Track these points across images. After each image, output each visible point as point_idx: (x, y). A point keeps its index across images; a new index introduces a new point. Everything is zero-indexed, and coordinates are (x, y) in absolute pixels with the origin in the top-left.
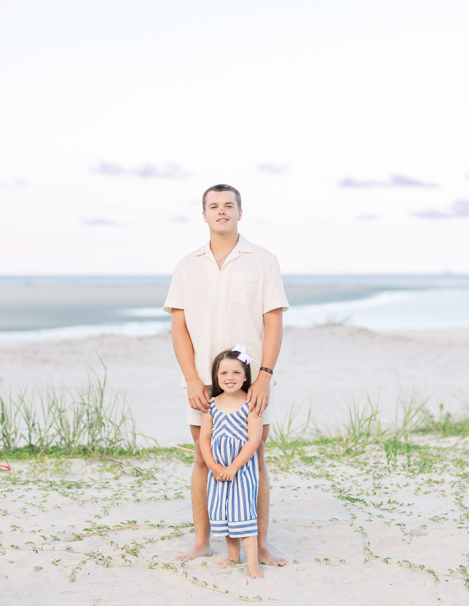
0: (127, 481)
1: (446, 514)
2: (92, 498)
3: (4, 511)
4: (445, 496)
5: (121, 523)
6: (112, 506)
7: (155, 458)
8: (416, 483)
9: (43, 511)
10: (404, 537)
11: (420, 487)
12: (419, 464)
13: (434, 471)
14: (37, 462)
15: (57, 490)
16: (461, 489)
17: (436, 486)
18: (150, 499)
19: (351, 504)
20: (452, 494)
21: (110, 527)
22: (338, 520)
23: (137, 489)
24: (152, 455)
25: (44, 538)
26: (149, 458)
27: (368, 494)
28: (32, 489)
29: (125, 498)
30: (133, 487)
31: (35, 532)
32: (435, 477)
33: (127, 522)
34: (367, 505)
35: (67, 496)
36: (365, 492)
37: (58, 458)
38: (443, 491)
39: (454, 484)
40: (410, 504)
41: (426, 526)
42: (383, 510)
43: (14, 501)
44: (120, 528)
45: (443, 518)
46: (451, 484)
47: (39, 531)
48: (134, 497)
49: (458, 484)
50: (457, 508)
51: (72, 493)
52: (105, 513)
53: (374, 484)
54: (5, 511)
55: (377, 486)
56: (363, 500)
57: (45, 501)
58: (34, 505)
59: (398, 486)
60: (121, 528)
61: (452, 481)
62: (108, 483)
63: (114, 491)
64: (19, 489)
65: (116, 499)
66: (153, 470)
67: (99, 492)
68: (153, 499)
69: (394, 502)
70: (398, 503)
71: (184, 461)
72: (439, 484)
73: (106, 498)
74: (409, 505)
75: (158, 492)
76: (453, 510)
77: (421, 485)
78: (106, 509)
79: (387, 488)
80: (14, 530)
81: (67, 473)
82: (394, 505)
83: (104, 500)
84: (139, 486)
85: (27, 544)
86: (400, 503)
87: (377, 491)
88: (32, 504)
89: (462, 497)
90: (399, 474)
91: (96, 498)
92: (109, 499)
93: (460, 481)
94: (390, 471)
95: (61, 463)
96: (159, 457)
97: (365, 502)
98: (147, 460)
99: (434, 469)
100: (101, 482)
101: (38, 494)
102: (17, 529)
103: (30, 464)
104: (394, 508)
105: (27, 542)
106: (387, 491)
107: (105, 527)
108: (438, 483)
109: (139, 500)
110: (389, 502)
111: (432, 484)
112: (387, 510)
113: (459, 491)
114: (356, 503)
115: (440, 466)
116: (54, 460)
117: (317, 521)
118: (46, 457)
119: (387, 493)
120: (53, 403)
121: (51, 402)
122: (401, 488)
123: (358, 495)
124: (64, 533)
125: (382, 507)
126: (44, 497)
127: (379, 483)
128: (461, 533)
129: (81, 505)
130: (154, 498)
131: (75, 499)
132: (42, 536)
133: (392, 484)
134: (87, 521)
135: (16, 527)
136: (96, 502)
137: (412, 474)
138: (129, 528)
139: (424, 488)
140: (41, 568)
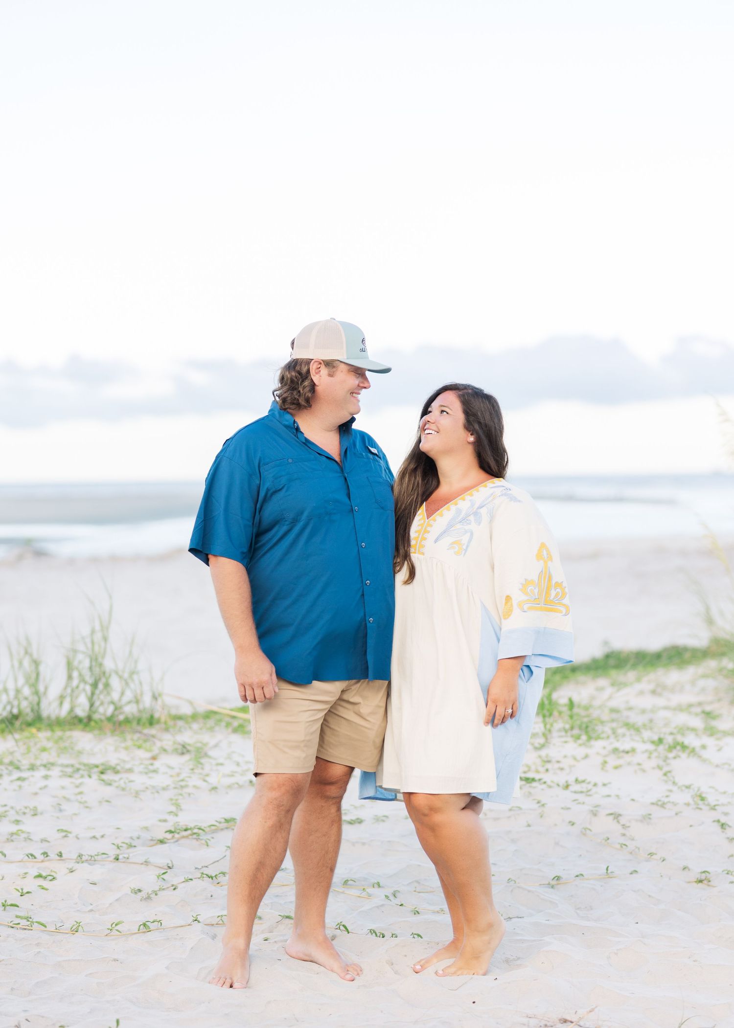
0: (176, 761)
1: (667, 796)
2: (147, 788)
3: (31, 808)
4: (644, 771)
5: (217, 821)
6: (180, 797)
7: (190, 728)
8: (598, 754)
9: (87, 807)
10: (623, 831)
11: (608, 759)
12: (580, 728)
13: (604, 735)
14: (27, 738)
15: (90, 776)
16: (665, 761)
17: (628, 758)
18: (230, 787)
19: (528, 785)
20: (654, 768)
21: (203, 828)
22: (520, 808)
23: (200, 771)
24: (180, 723)
25: (116, 847)
26: (180, 727)
27: (537, 772)
28: (50, 776)
29: (195, 787)
30: (192, 769)
31: (97, 839)
32: (617, 745)
33: (223, 820)
34: (550, 787)
35: (110, 784)
36: (533, 768)
37: (53, 731)
38: (639, 764)
39: (651, 753)
40: (606, 782)
41: (650, 815)
42: (575, 792)
43: (36, 794)
44: (214, 829)
45: (669, 802)
46: (646, 755)
47: (103, 836)
48: (205, 784)
49: (655, 754)
50: (675, 789)
51: (115, 781)
52: (177, 808)
53: (540, 757)
54: (35, 809)
55: (546, 759)
56: (540, 780)
57: (81, 793)
58: (68, 800)
59: (575, 759)
60: (216, 829)
61: (646, 751)
62: (152, 764)
63: (171, 776)
64: (33, 776)
65: (182, 787)
66: (199, 745)
67: (150, 778)
68: (236, 786)
69: (583, 781)
70: (589, 783)
71: (235, 731)
72: (630, 754)
73: (167, 786)
74: (604, 785)
75: (233, 776)
76: (671, 791)
77: (606, 756)
78: (174, 802)
79: (558, 762)
80: (66, 836)
81: (80, 753)
82: (584, 785)
83: (165, 789)
84: (202, 769)
85: (98, 855)
86: (592, 783)
87: (549, 766)
88: (65, 798)
89: (670, 772)
90: (566, 742)
91: (153, 787)
92: (175, 788)
93: (656, 750)
94: (547, 739)
95: (61, 738)
96: (195, 726)
97: (545, 783)
98: (180, 731)
99: (603, 732)
100: (141, 764)
101: (66, 782)
102: (69, 835)
103: (16, 741)
104: (589, 789)
105: (98, 853)
106: (561, 765)
107: (197, 827)
108: (627, 752)
109: (214, 789)
110: (576, 780)
111: (621, 754)
112: (582, 792)
113: (661, 763)
114: (534, 784)
115: (607, 729)
116: (48, 734)
117: (491, 810)
118: (33, 730)
119: (562, 769)
120: (26, 653)
121: (22, 652)
122: (578, 761)
123: (525, 772)
124: (138, 838)
125: (572, 788)
126: (77, 787)
127: (547, 756)
128: (703, 823)
129: (136, 797)
130: (237, 784)
131: (123, 789)
132: (113, 844)
133: (565, 757)
134: (160, 821)
135: (66, 831)
136: (158, 792)
137: (580, 742)
138: (227, 828)
139: (612, 761)
140: (140, 891)
